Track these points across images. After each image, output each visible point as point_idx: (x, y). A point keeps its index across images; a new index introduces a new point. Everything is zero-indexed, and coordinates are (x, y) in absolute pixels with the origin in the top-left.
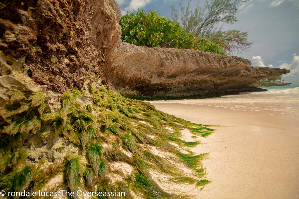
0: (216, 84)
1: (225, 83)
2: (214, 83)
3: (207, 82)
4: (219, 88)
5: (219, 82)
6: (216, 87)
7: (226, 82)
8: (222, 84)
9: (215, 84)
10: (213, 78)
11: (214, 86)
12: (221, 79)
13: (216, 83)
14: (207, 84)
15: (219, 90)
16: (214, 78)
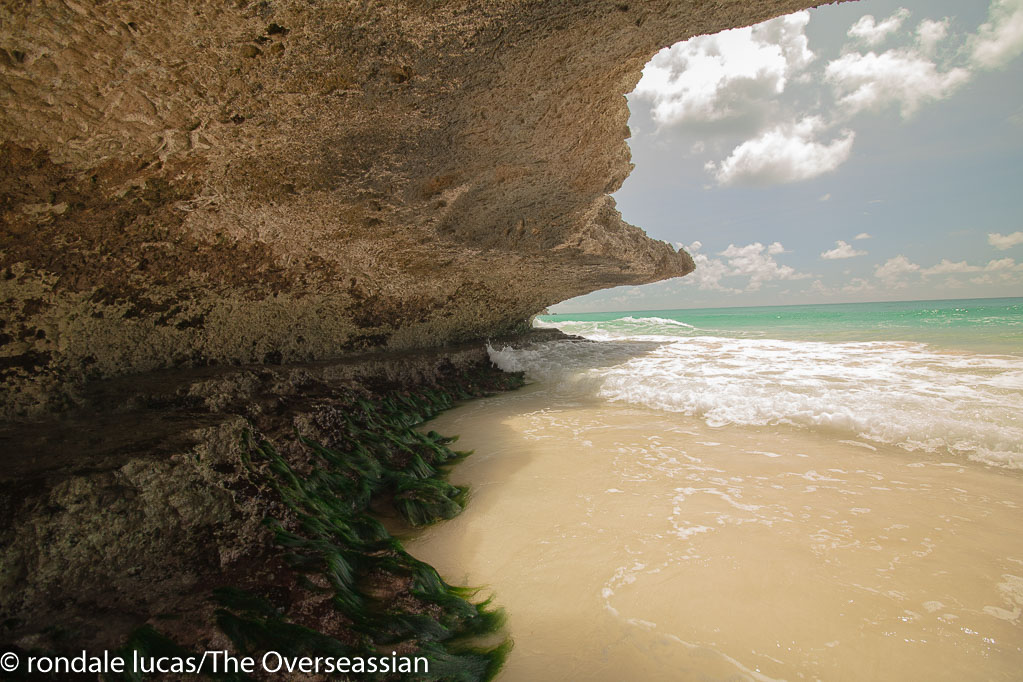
0: (377, 309)
1: (438, 306)
2: (354, 292)
3: (279, 281)
4: (398, 340)
5: (398, 288)
6: (377, 331)
7: (447, 292)
8: (419, 310)
9: (368, 313)
10: (346, 237)
11: (363, 323)
12: (419, 267)
13: (375, 298)
14: (283, 298)
15: (401, 355)
16: (354, 236)
